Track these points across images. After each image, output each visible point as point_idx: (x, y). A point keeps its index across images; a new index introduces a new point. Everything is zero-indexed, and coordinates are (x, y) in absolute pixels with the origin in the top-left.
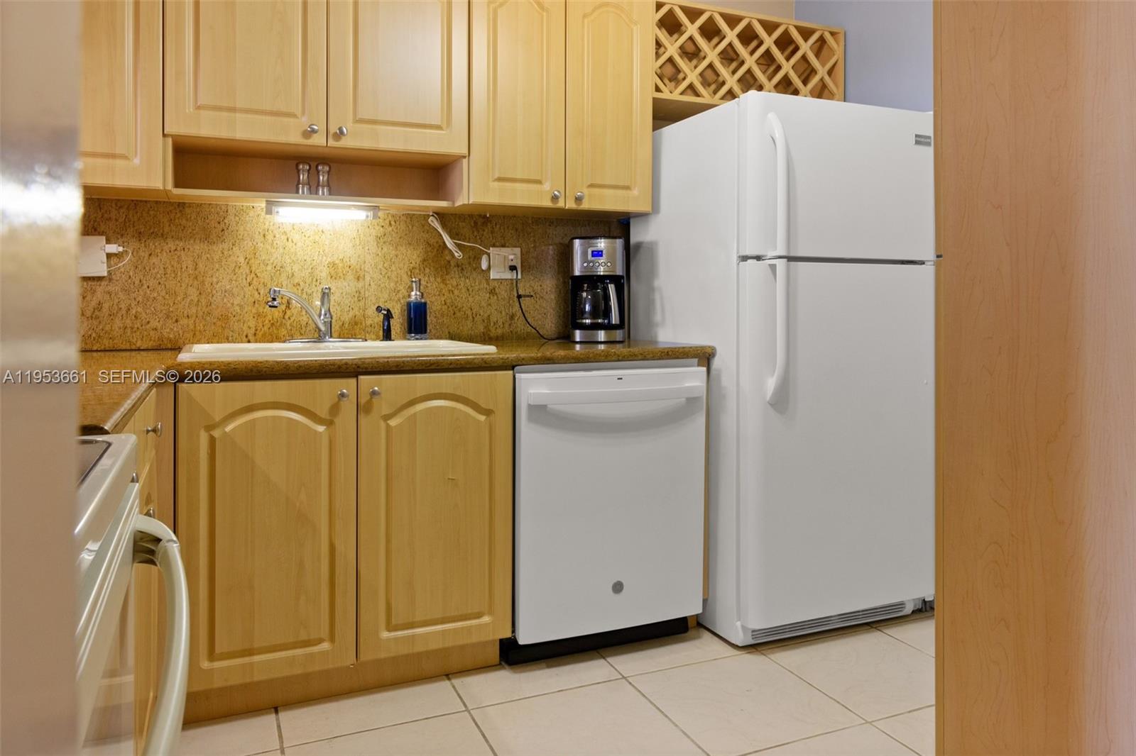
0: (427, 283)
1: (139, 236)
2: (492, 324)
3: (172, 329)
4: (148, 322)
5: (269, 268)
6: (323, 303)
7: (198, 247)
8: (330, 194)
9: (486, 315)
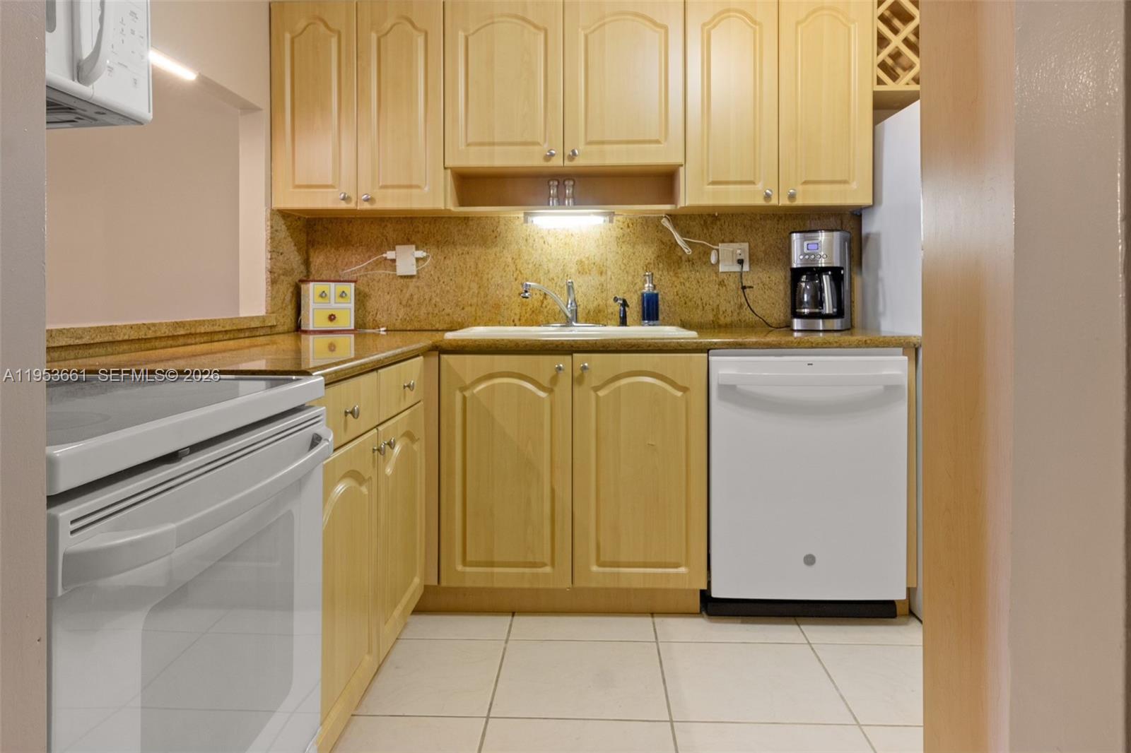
0: (661, 276)
1: (438, 244)
2: (721, 313)
3: (460, 315)
4: (444, 309)
5: (530, 266)
6: (569, 294)
7: (477, 251)
8: (575, 204)
9: (715, 305)
